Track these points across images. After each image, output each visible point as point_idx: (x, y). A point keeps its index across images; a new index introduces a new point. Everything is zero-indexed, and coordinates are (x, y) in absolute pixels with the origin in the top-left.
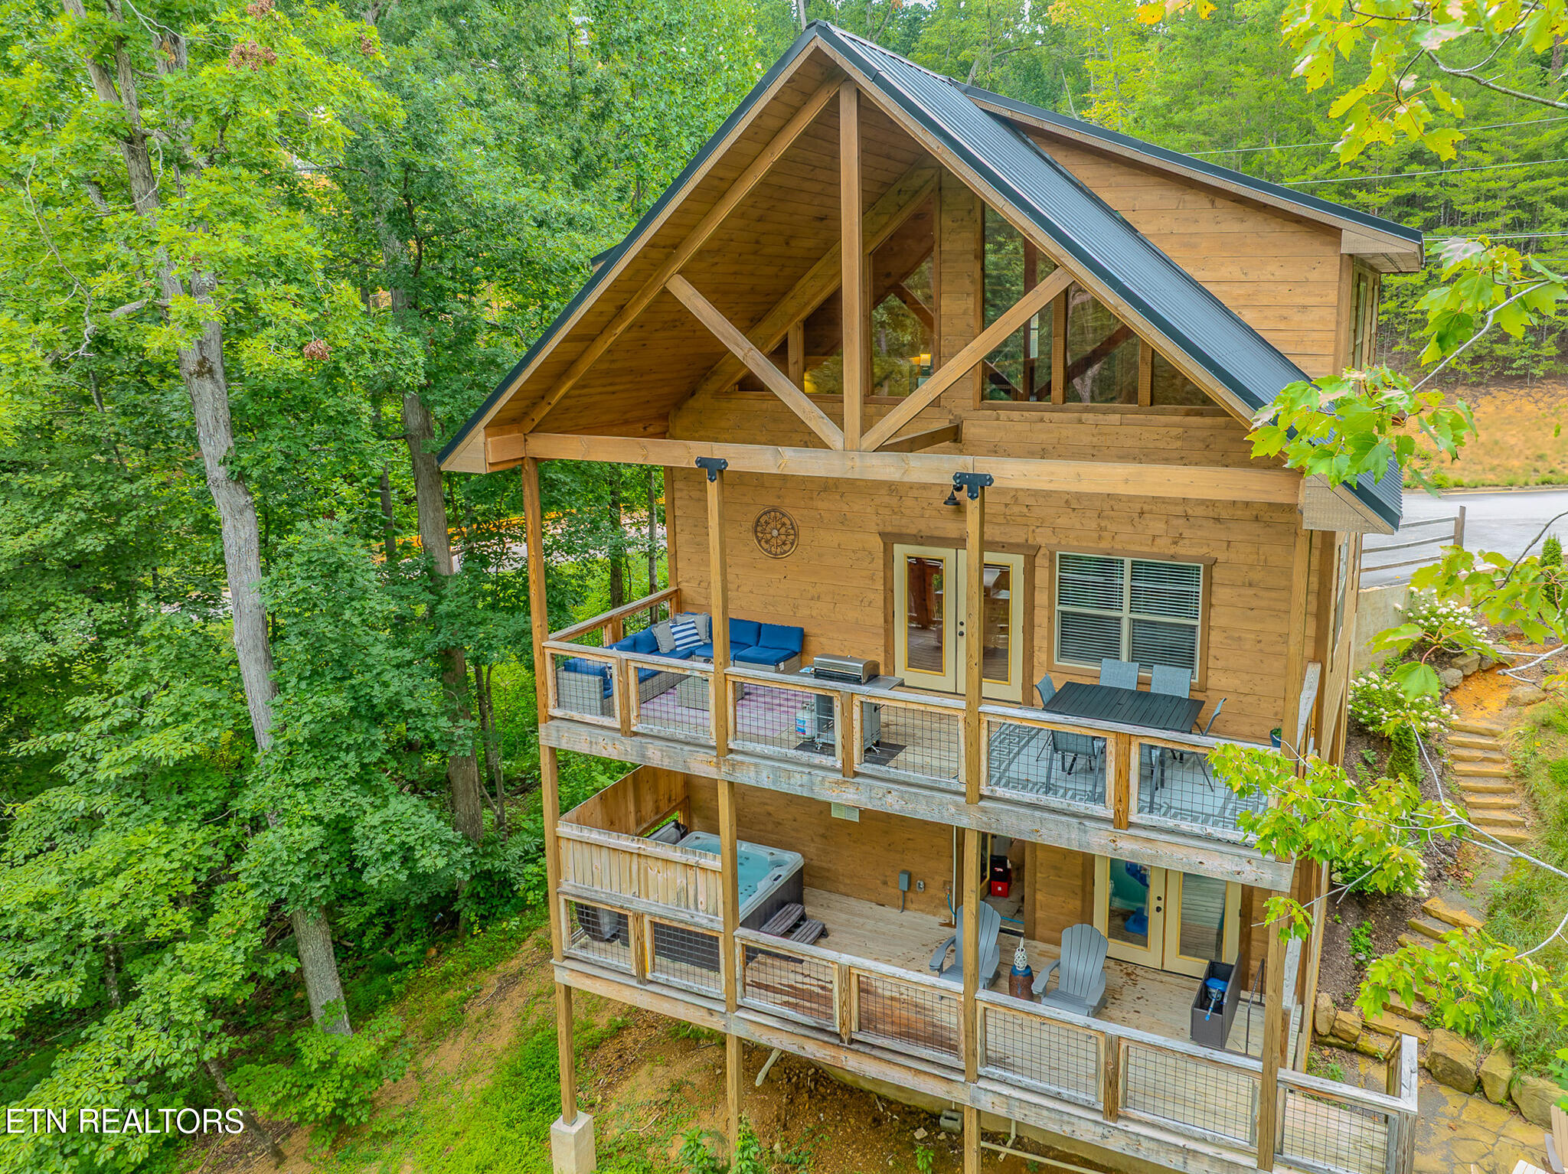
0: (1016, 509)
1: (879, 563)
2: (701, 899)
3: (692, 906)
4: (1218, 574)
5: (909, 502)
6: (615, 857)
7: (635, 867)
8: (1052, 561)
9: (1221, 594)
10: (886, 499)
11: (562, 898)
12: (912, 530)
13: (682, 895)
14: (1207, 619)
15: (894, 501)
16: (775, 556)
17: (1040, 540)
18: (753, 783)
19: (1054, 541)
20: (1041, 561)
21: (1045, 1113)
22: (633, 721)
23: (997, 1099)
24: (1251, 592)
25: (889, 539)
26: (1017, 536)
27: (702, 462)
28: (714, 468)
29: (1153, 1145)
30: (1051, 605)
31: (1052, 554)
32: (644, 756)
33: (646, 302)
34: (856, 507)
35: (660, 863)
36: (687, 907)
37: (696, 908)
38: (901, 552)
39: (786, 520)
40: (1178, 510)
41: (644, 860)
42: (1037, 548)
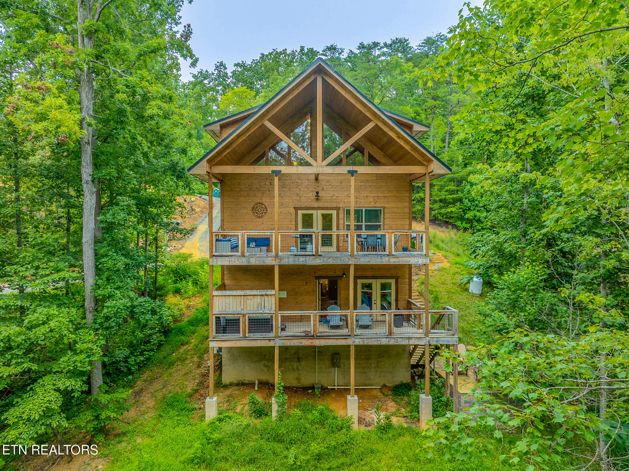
0: (334, 198)
1: (294, 216)
2: (266, 305)
3: (263, 308)
4: (386, 211)
5: (303, 198)
6: (235, 298)
7: (242, 301)
8: (344, 211)
9: (387, 215)
10: (296, 198)
11: (214, 317)
12: (304, 206)
13: (259, 305)
14: (384, 222)
15: (298, 198)
16: (259, 217)
17: (341, 206)
18: (287, 263)
19: (344, 206)
20: (341, 211)
21: (373, 340)
22: (246, 252)
23: (360, 340)
24: (393, 214)
25: (296, 209)
26: (334, 205)
27: (273, 172)
28: (277, 173)
29: (401, 339)
30: (344, 223)
31: (344, 209)
32: (249, 262)
33: (257, 127)
34: (286, 201)
35: (252, 297)
36: (261, 309)
37: (265, 308)
38: (300, 213)
39: (263, 206)
40: (376, 195)
41: (246, 297)
42: (340, 208)
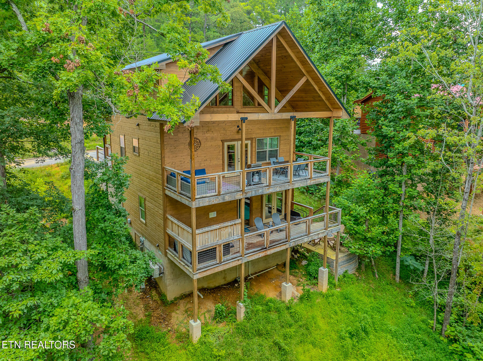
1: (221, 148)
2: (235, 233)
3: (232, 236)
4: (281, 138)
5: (228, 132)
6: (212, 233)
7: (218, 233)
8: (256, 141)
9: (281, 142)
10: (223, 132)
11: (197, 253)
12: (228, 138)
13: (230, 234)
14: (280, 148)
15: (225, 132)
16: (195, 151)
17: (254, 136)
19: (256, 136)
20: (254, 141)
21: (300, 240)
22: (221, 191)
23: (293, 243)
24: (285, 141)
25: (223, 141)
29: (314, 236)
30: (255, 150)
31: (256, 139)
32: (224, 199)
34: (216, 135)
35: (224, 228)
37: (234, 236)
38: (226, 144)
39: (198, 140)
40: (275, 127)
41: (220, 229)
42: (253, 138)
